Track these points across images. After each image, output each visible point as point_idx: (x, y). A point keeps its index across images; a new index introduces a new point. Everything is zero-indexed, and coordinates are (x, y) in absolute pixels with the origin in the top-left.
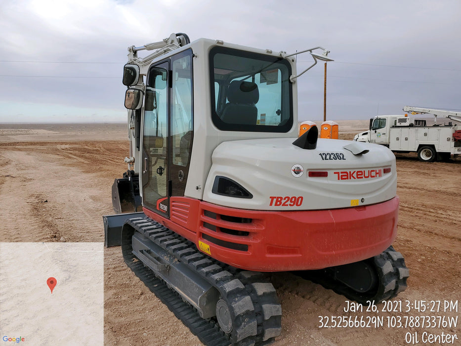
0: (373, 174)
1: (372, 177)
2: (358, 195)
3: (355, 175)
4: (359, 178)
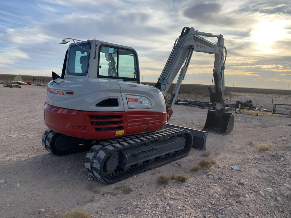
1: (59, 94)
2: (53, 100)
4: (54, 93)
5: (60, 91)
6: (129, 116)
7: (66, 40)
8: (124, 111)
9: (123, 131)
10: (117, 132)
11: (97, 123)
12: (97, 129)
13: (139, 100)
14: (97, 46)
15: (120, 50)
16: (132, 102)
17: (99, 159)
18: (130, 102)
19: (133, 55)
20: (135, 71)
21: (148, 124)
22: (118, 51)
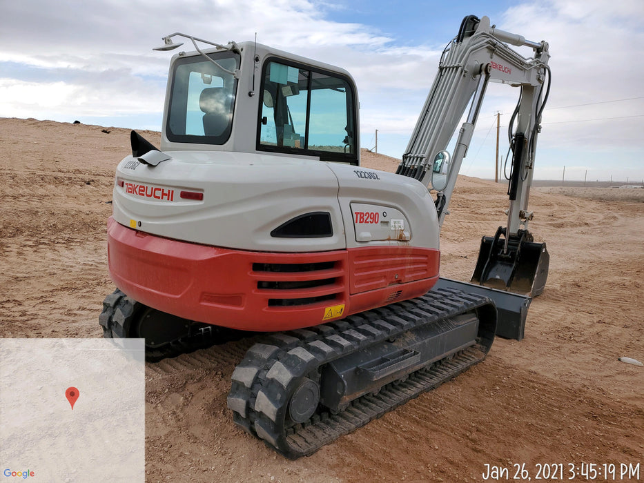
0: (158, 193)
1: (155, 197)
2: (137, 215)
3: (137, 190)
4: (140, 194)
5: (162, 188)
6: (358, 263)
7: (175, 41)
8: (345, 249)
9: (343, 306)
10: (327, 310)
11: (272, 285)
12: (273, 303)
13: (381, 218)
14: (257, 60)
15: (315, 76)
16: (366, 222)
17: (270, 386)
18: (360, 222)
19: (344, 89)
20: (346, 134)
21: (399, 282)
22: (309, 77)
